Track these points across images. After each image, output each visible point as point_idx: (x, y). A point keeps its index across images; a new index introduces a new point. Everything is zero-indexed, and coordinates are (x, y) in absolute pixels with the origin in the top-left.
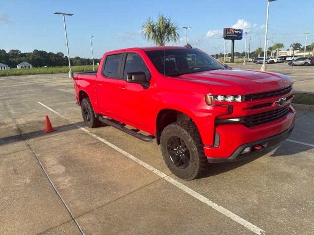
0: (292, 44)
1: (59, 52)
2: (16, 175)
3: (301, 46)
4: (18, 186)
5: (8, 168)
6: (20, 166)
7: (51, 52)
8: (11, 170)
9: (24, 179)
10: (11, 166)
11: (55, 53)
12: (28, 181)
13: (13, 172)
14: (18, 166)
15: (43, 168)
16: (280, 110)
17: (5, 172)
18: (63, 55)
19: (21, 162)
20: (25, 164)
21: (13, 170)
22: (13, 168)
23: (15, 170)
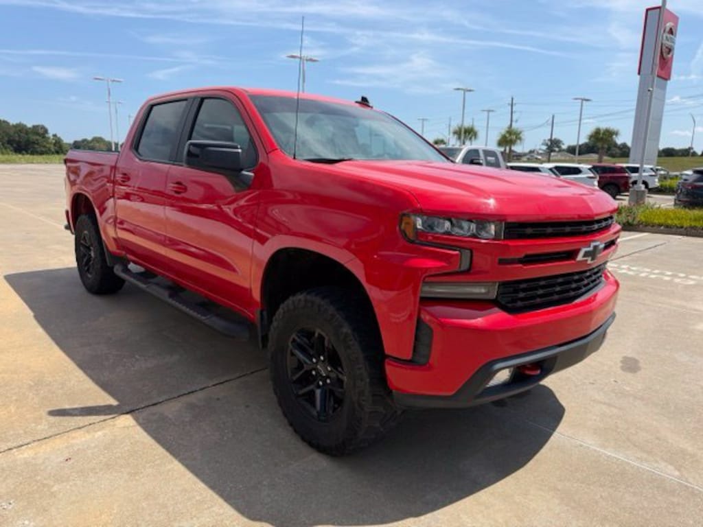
0: (545, 140)
1: (36, 123)
3: (563, 144)
7: (20, 123)
11: (29, 125)
16: (588, 274)
18: (46, 131)
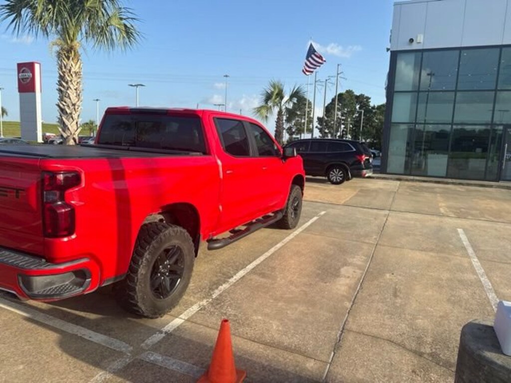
2: (397, 287)
4: (400, 275)
5: (403, 303)
6: (385, 299)
8: (401, 298)
9: (391, 279)
10: (398, 305)
12: (388, 276)
13: (398, 294)
14: (388, 300)
15: (361, 281)
17: (409, 298)
19: (380, 305)
20: (377, 297)
21: (398, 296)
22: (397, 301)
23: (395, 295)
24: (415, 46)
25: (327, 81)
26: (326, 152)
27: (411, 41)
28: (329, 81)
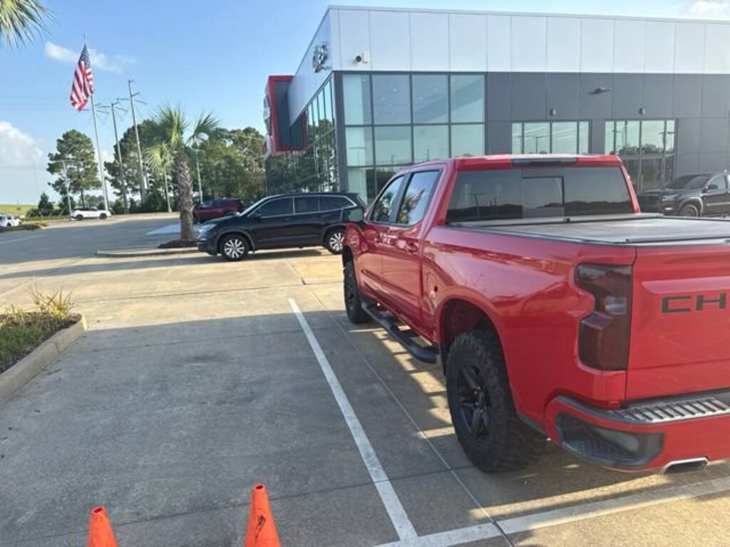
24: (360, 67)
25: (115, 106)
26: (319, 212)
27: (359, 59)
28: (118, 105)
